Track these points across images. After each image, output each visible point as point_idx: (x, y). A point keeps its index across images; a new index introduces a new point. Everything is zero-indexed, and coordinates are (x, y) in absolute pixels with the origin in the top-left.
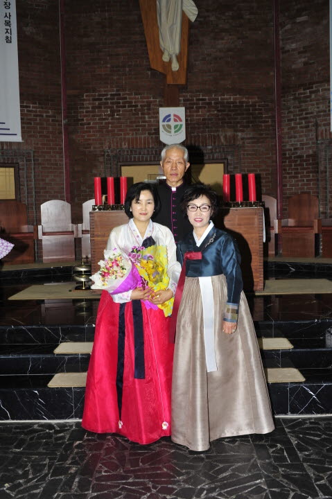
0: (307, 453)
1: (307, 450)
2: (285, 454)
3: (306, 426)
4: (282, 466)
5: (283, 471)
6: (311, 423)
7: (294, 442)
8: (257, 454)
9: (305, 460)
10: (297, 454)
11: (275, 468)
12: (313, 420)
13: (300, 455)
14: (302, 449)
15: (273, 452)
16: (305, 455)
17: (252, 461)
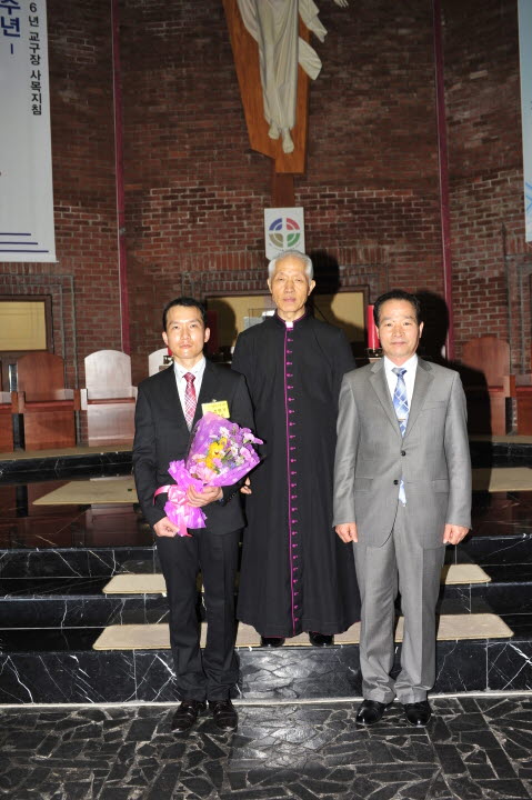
0: (524, 760)
1: (525, 755)
2: (489, 763)
3: (518, 710)
4: (486, 785)
5: (488, 794)
6: (525, 706)
7: (501, 740)
8: (442, 763)
9: (524, 774)
10: (507, 761)
11: (475, 789)
12: (528, 701)
13: (513, 764)
14: (516, 754)
15: (468, 759)
16: (523, 764)
17: (435, 776)
